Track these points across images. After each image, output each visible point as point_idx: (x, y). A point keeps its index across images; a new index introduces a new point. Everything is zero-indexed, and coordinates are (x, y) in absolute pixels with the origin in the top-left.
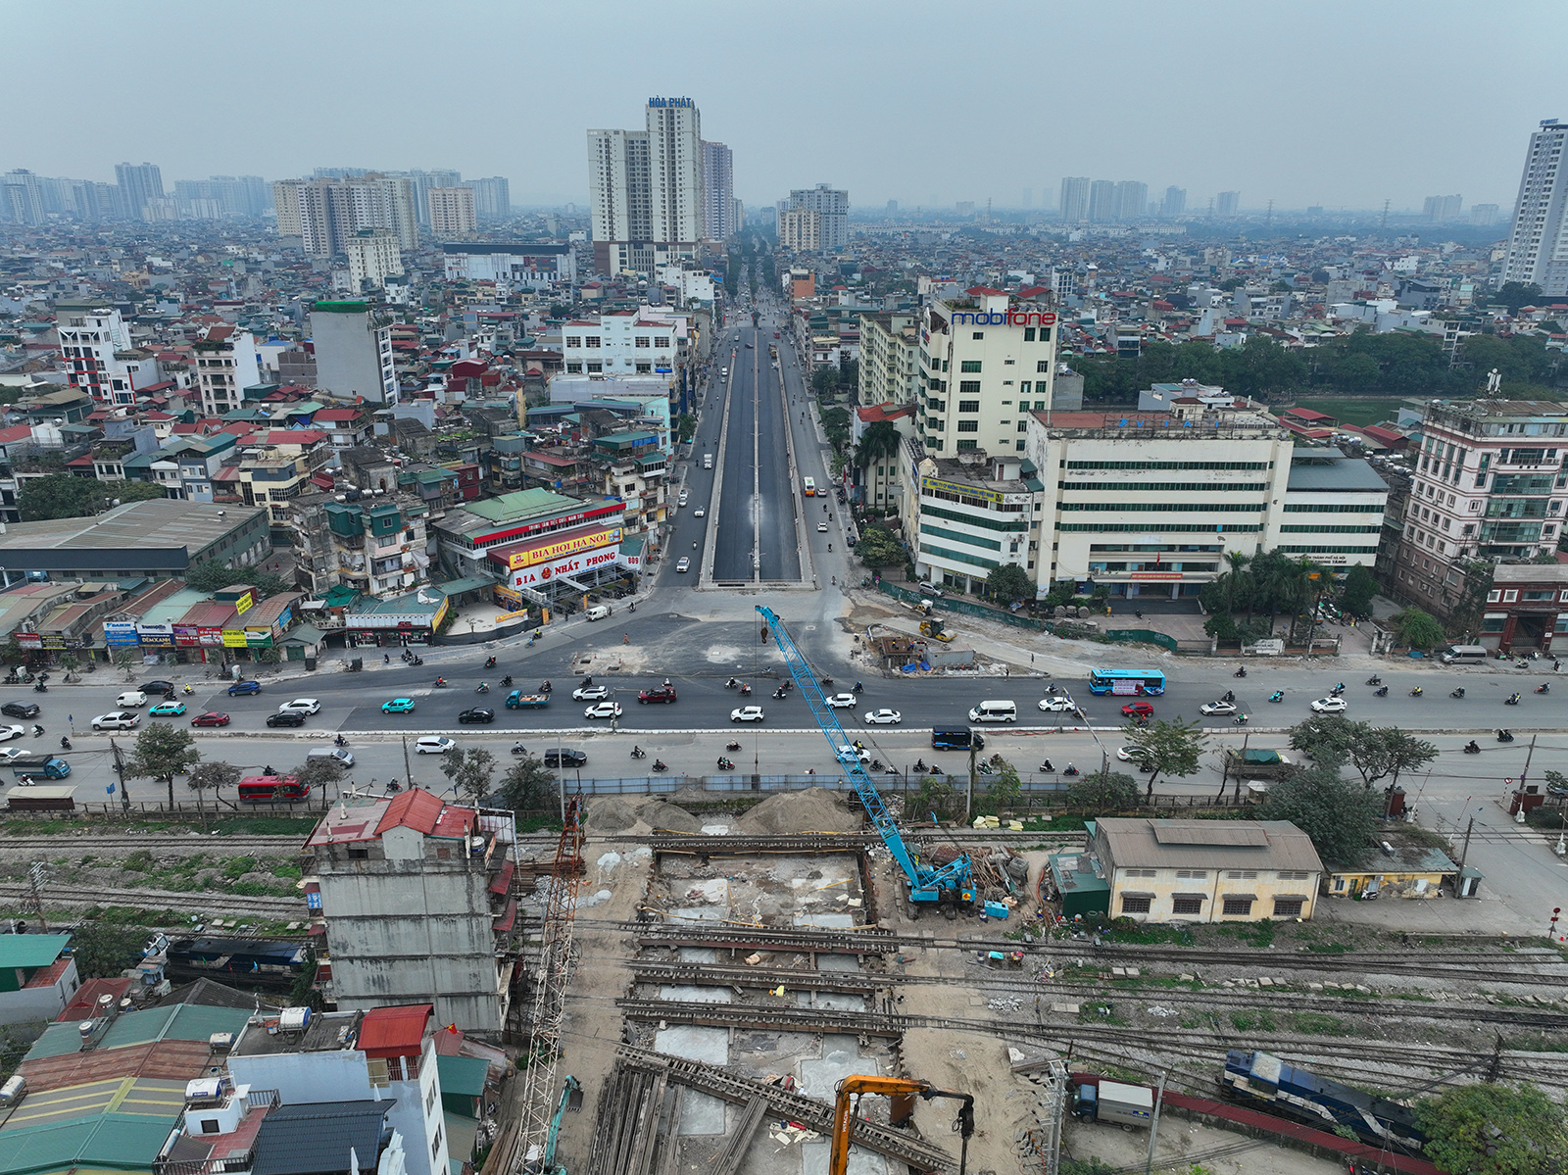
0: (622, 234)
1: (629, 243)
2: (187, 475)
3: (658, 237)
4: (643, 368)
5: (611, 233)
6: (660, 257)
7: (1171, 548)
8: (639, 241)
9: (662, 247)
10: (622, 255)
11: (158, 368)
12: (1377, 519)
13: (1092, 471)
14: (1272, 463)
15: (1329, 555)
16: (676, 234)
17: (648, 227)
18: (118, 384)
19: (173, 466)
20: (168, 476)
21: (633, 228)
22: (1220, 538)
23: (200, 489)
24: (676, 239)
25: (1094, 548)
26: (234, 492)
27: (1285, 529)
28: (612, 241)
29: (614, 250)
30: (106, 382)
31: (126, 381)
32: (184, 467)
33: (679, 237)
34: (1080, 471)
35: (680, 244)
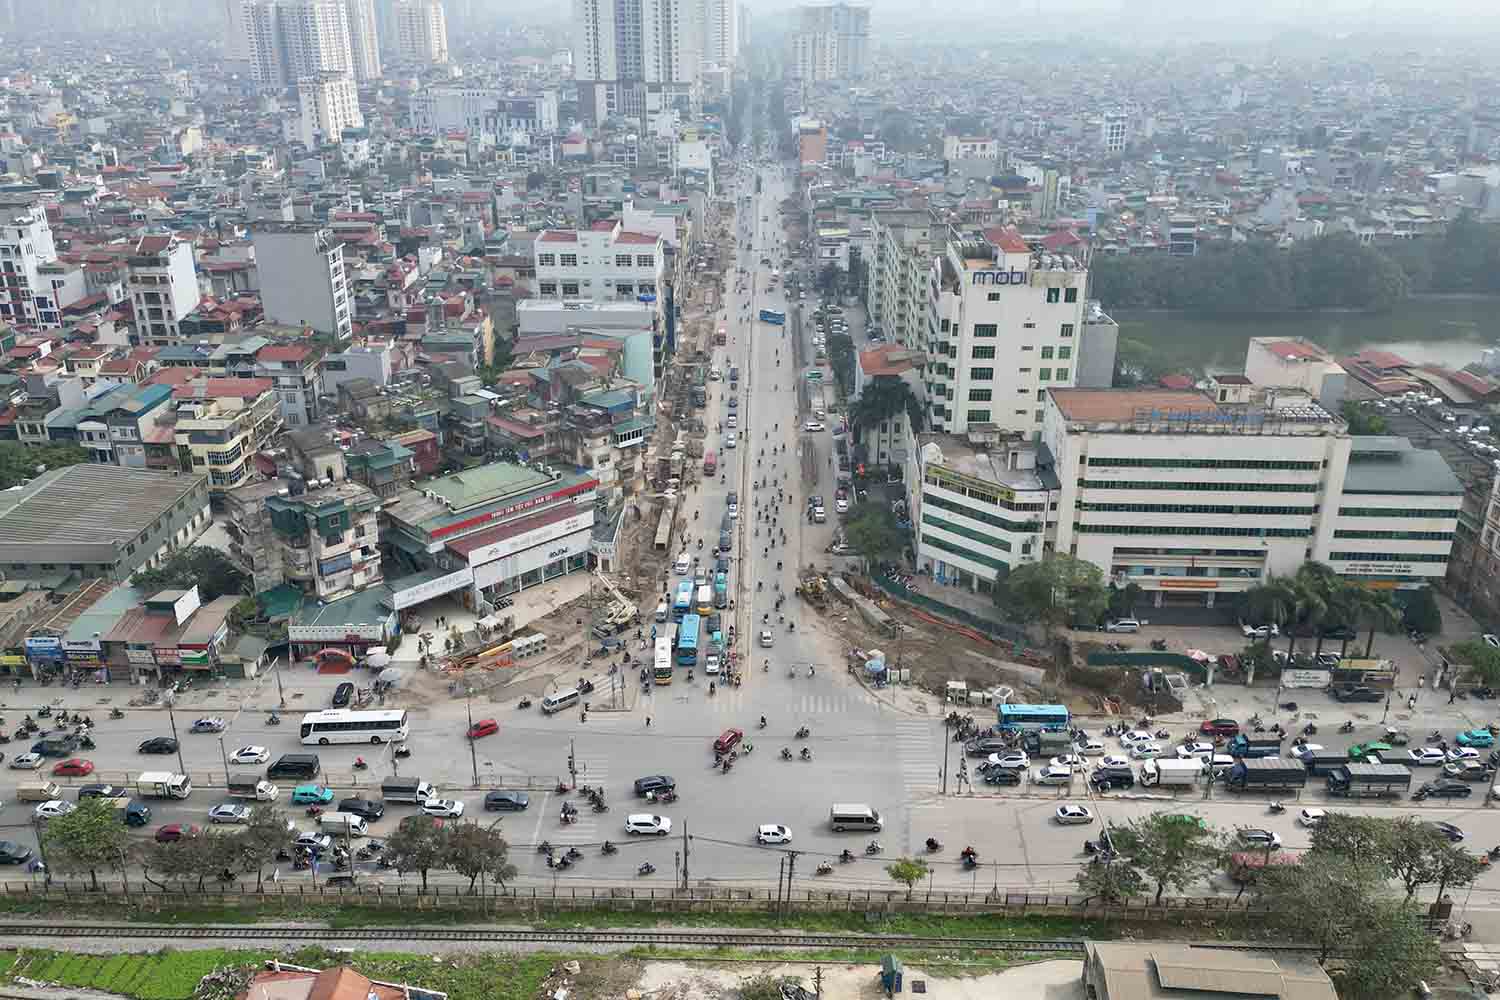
0: (610, 72)
1: (618, 81)
2: (117, 436)
3: (650, 75)
4: (624, 289)
5: (598, 72)
6: (652, 101)
7: (1207, 552)
8: (629, 79)
9: (655, 88)
10: (610, 96)
11: (86, 281)
12: (1449, 525)
13: (1116, 468)
14: (1325, 463)
15: (1391, 563)
16: (670, 73)
17: (639, 64)
18: (42, 302)
19: (102, 427)
20: (96, 437)
21: (622, 64)
22: (1264, 543)
23: (132, 452)
24: (670, 79)
25: (1117, 550)
26: (169, 453)
27: (1339, 534)
28: (598, 81)
29: (601, 91)
30: (29, 300)
31: (51, 298)
32: (112, 428)
33: (674, 76)
34: (1103, 468)
35: (675, 85)
